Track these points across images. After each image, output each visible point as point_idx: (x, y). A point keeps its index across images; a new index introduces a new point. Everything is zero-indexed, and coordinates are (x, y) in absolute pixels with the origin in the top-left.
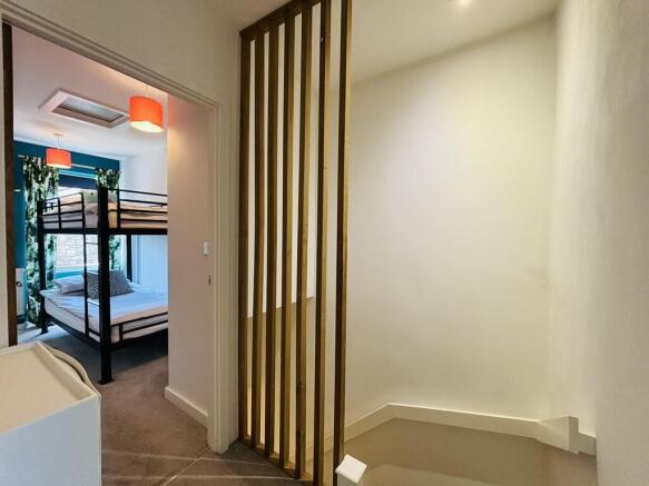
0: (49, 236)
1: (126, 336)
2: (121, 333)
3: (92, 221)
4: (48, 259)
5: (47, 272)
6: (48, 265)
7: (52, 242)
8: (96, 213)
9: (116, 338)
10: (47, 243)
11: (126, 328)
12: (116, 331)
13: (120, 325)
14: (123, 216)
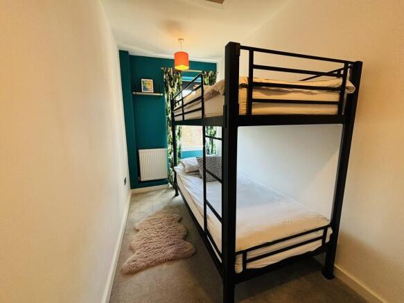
0: (178, 126)
1: (250, 266)
2: (245, 262)
3: (215, 107)
4: (178, 143)
5: (178, 151)
6: (178, 147)
7: (179, 131)
8: (222, 92)
9: (239, 268)
10: (177, 132)
11: (250, 255)
12: (240, 259)
13: (244, 253)
14: (257, 95)
